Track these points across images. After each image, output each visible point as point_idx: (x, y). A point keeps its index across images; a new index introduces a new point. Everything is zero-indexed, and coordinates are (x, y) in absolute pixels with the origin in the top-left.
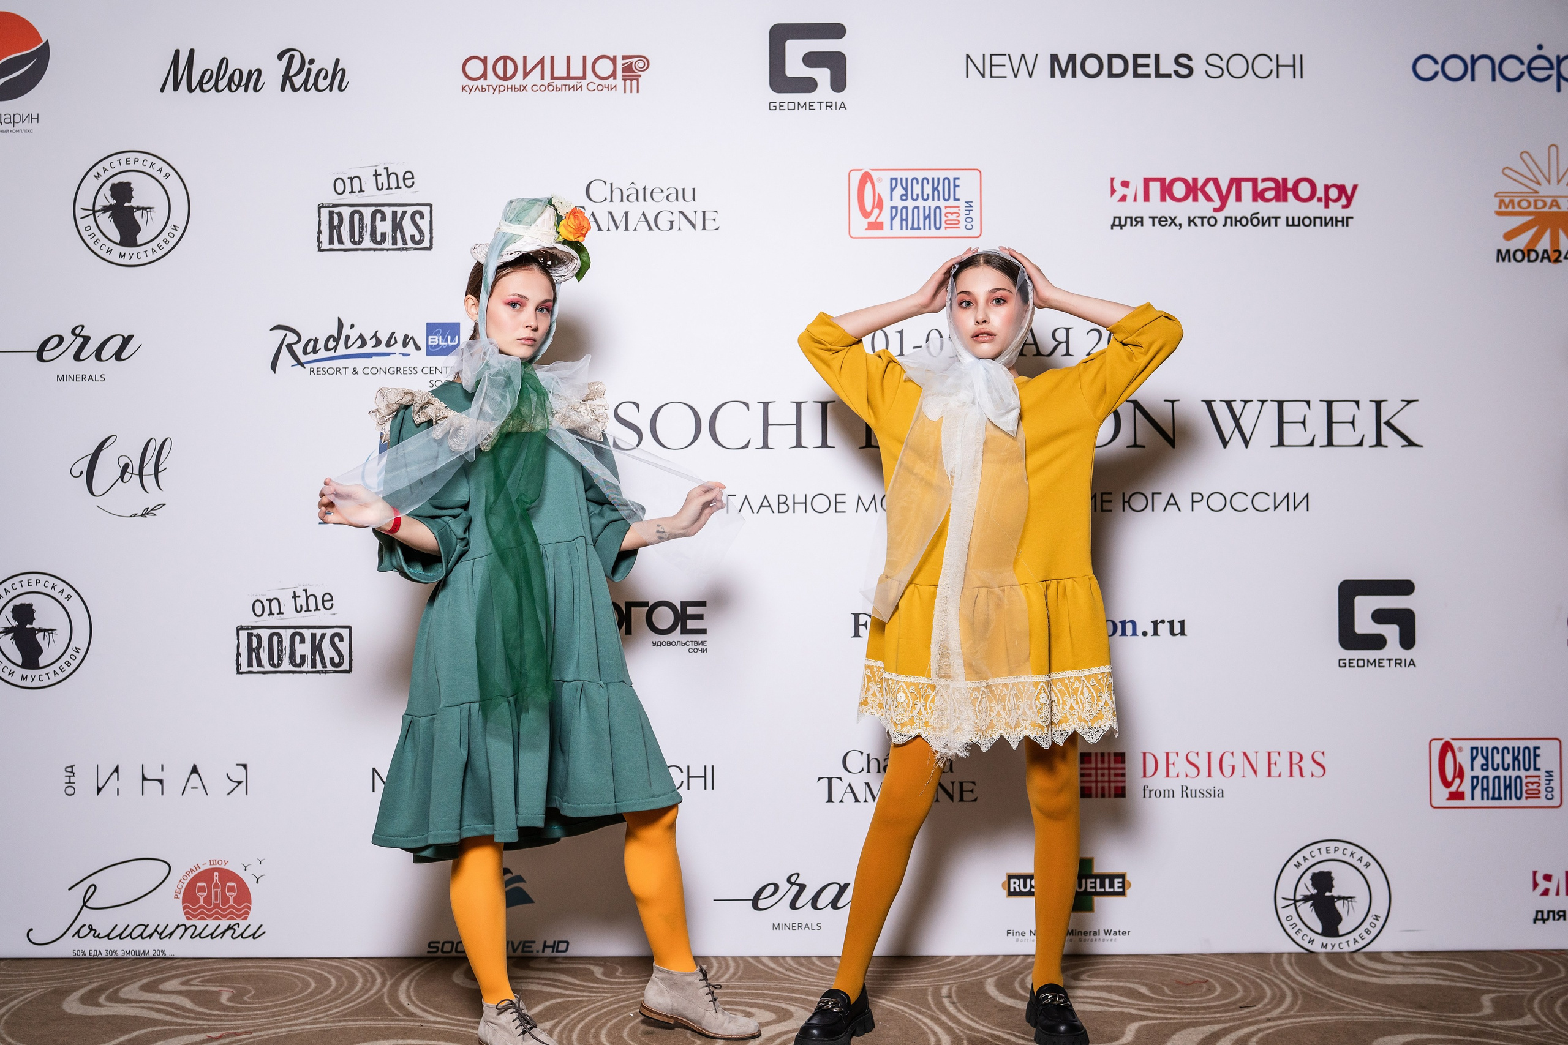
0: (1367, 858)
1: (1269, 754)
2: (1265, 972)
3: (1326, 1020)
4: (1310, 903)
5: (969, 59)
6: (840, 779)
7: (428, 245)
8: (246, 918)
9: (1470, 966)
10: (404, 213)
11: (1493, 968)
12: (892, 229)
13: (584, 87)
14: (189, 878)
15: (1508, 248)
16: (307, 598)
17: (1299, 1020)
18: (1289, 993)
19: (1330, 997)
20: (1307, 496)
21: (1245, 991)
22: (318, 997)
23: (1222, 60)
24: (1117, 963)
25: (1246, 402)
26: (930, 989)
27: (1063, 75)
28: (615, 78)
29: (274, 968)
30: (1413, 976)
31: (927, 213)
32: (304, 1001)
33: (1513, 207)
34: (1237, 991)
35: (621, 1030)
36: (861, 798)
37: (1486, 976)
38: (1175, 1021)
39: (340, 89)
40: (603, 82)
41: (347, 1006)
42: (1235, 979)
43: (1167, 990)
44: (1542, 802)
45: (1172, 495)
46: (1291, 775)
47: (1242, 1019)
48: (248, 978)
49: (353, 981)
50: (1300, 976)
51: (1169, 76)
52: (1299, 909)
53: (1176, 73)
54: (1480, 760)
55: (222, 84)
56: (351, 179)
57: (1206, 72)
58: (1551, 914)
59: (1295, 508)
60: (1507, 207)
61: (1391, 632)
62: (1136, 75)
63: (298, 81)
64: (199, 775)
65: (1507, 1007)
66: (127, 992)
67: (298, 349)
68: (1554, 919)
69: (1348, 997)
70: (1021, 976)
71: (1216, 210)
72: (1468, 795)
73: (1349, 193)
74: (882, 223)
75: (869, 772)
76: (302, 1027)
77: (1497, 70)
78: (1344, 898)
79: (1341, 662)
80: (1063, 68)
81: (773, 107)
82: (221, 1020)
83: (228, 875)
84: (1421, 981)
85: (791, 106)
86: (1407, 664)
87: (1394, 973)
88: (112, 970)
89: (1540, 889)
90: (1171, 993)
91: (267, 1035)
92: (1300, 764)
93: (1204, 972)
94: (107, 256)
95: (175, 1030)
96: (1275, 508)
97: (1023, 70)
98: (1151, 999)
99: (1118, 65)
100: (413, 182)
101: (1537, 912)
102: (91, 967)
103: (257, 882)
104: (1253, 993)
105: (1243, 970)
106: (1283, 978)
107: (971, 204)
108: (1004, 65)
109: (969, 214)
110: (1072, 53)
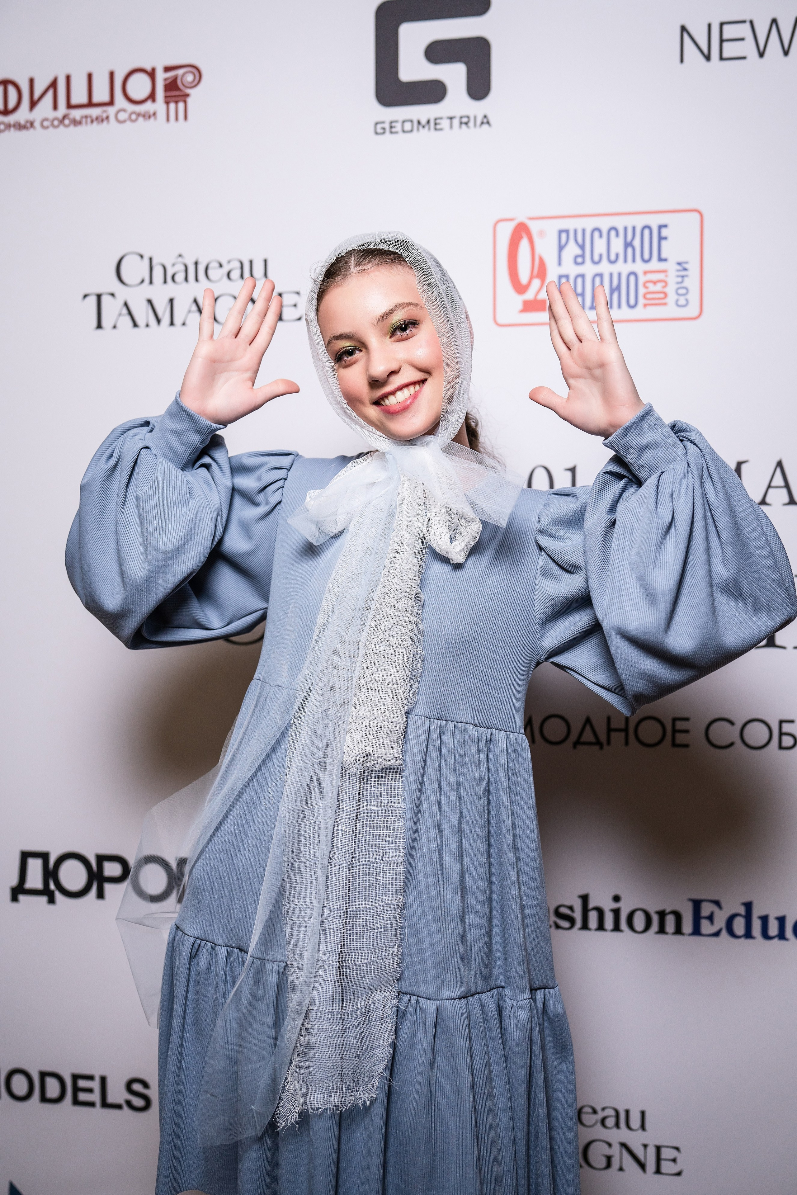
5: (686, 35)
13: (112, 118)
28: (154, 101)
31: (615, 283)
40: (138, 108)
74: (544, 302)
81: (380, 128)
85: (408, 125)
97: (774, 47)
107: (686, 266)
108: (742, 39)
109: (682, 282)
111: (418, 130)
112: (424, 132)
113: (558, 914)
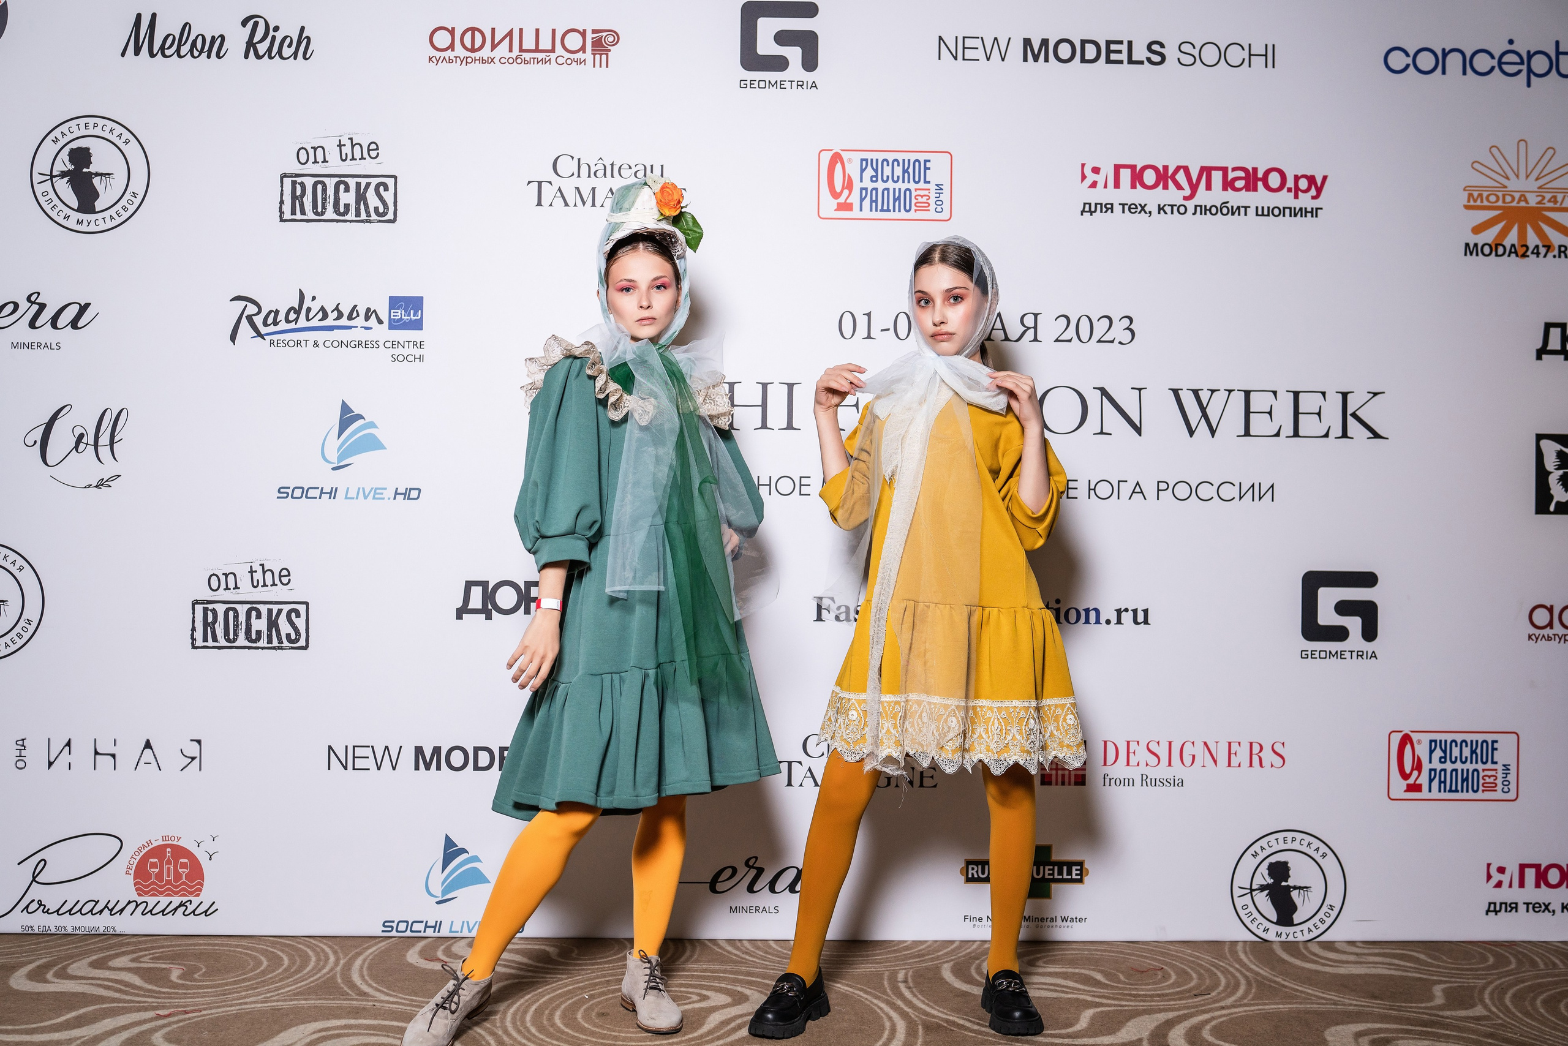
0: (1323, 849)
1: (1230, 744)
2: (1220, 961)
3: (1279, 1008)
4: (1266, 892)
5: (942, 42)
6: (800, 763)
7: (392, 218)
8: (198, 895)
9: (1422, 957)
10: (368, 185)
11: (1445, 958)
12: (861, 210)
13: (553, 61)
14: (141, 854)
15: (1476, 242)
16: (264, 573)
17: (1252, 1008)
18: (1243, 982)
19: (1283, 986)
20: (1272, 486)
21: (1199, 979)
22: (270, 976)
23: (1194, 48)
24: (1074, 949)
25: (1213, 391)
26: (887, 973)
27: (1036, 58)
28: (584, 52)
29: (226, 945)
30: (1365, 965)
31: (897, 195)
32: (255, 979)
33: (1482, 201)
34: (1191, 979)
35: (575, 1012)
37: (1439, 967)
38: (1130, 1008)
39: (305, 58)
40: (572, 56)
41: (299, 985)
42: (1190, 967)
43: (1122, 977)
44: (1499, 795)
45: (1138, 483)
46: (1251, 765)
47: (1197, 1006)
48: (199, 956)
49: (306, 959)
50: (1255, 964)
51: (1142, 63)
52: (1254, 898)
53: (1149, 59)
54: (1438, 753)
55: (185, 49)
56: (315, 149)
57: (1179, 59)
58: (1503, 906)
59: (1260, 498)
60: (1475, 201)
61: (1354, 624)
63: (262, 48)
64: (152, 750)
65: (1459, 998)
66: (76, 969)
67: (258, 320)
68: (1506, 911)
69: (1301, 986)
70: (977, 962)
71: (1185, 198)
72: (1425, 787)
73: (1319, 185)
74: (852, 204)
76: (253, 1006)
77: (1468, 64)
78: (1300, 888)
79: (1304, 653)
80: (1036, 52)
81: (743, 85)
82: (170, 998)
83: (180, 852)
84: (1374, 971)
85: (762, 84)
86: (1369, 656)
87: (1347, 962)
88: (62, 946)
89: (1493, 881)
90: (1126, 981)
91: (217, 1013)
92: (1260, 754)
93: (1159, 960)
94: (64, 223)
95: (124, 1008)
96: (1241, 498)
97: (996, 55)
98: (1105, 986)
99: (1091, 52)
100: (378, 153)
101: (1490, 904)
102: (39, 943)
103: (210, 859)
104: (1208, 981)
105: (1198, 958)
106: (1237, 966)
107: (941, 187)
108: (977, 48)
109: (939, 197)
110: (1045, 37)
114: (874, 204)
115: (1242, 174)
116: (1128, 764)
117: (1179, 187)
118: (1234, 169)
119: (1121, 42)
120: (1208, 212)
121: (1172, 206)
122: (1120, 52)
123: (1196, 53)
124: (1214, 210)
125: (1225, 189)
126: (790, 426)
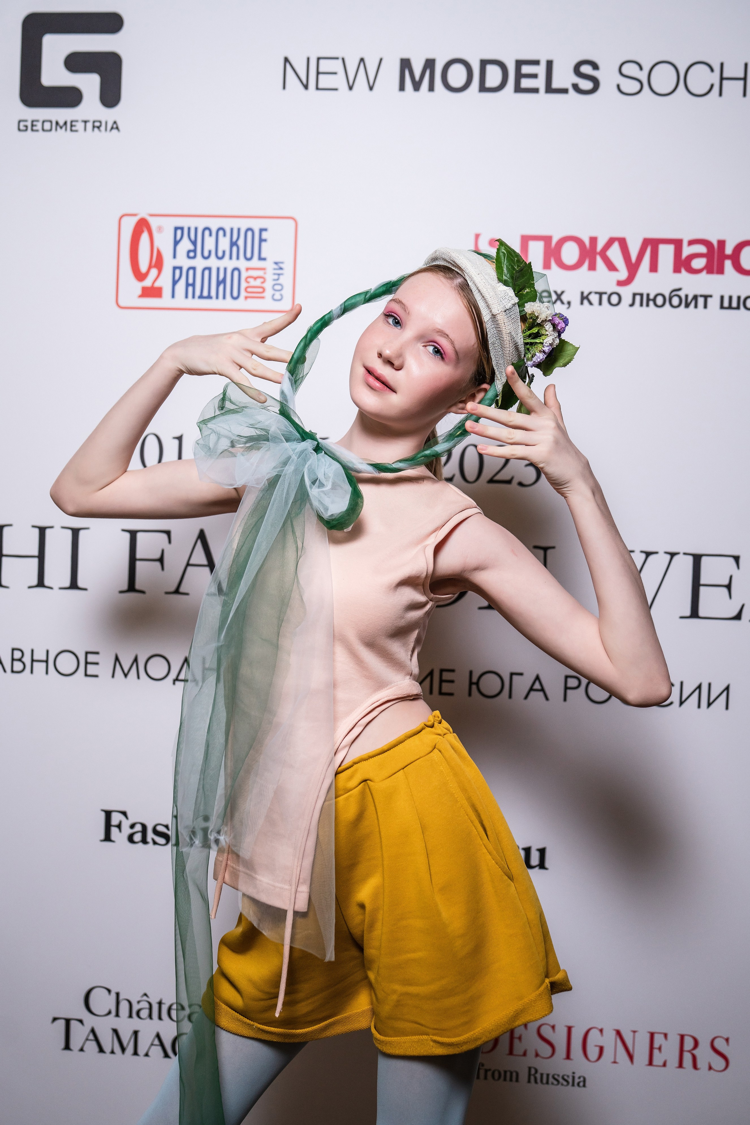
1: (652, 1035)
5: (288, 65)
6: (81, 1021)
12: (173, 296)
20: (727, 688)
23: (641, 68)
25: (648, 554)
27: (417, 86)
31: (221, 276)
36: (107, 1048)
45: (537, 678)
46: (681, 1065)
51: (565, 91)
53: (576, 87)
57: (618, 86)
59: (709, 704)
62: (518, 89)
71: (620, 283)
74: (160, 289)
75: (117, 1015)
80: (417, 77)
81: (23, 126)
85: (47, 125)
92: (694, 1052)
96: (681, 703)
97: (361, 82)
99: (493, 76)
107: (281, 265)
108: (335, 73)
109: (278, 279)
110: (431, 56)
111: (56, 129)
112: (61, 132)
113: (156, 832)
114: (190, 289)
115: (702, 249)
116: (511, 1052)
117: (611, 267)
118: (691, 243)
119: (536, 63)
120: (651, 303)
121: (601, 294)
122: (535, 76)
123: (643, 76)
124: (660, 300)
125: (677, 270)
126: (74, 585)
